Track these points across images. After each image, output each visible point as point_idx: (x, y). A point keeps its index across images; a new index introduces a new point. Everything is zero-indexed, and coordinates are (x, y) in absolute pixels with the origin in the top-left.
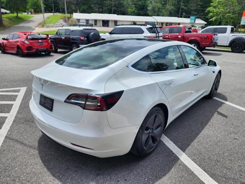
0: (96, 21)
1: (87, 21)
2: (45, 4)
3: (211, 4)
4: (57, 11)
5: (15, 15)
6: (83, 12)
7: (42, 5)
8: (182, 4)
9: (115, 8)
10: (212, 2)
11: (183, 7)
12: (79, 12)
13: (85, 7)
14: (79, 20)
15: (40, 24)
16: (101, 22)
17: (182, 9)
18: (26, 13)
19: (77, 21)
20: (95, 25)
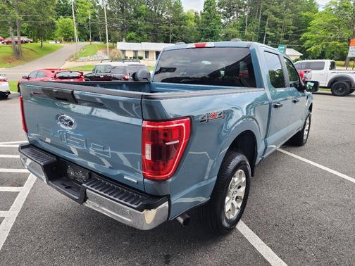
0: (147, 52)
1: (136, 52)
2: (79, 30)
3: (309, 28)
4: (96, 39)
5: (39, 43)
6: (130, 40)
7: (75, 31)
8: (266, 29)
9: (174, 35)
10: (310, 26)
11: (268, 33)
12: (124, 40)
13: (133, 34)
14: (124, 51)
15: (72, 57)
16: (155, 54)
17: (267, 35)
18: (53, 42)
19: (121, 52)
20: (146, 57)
